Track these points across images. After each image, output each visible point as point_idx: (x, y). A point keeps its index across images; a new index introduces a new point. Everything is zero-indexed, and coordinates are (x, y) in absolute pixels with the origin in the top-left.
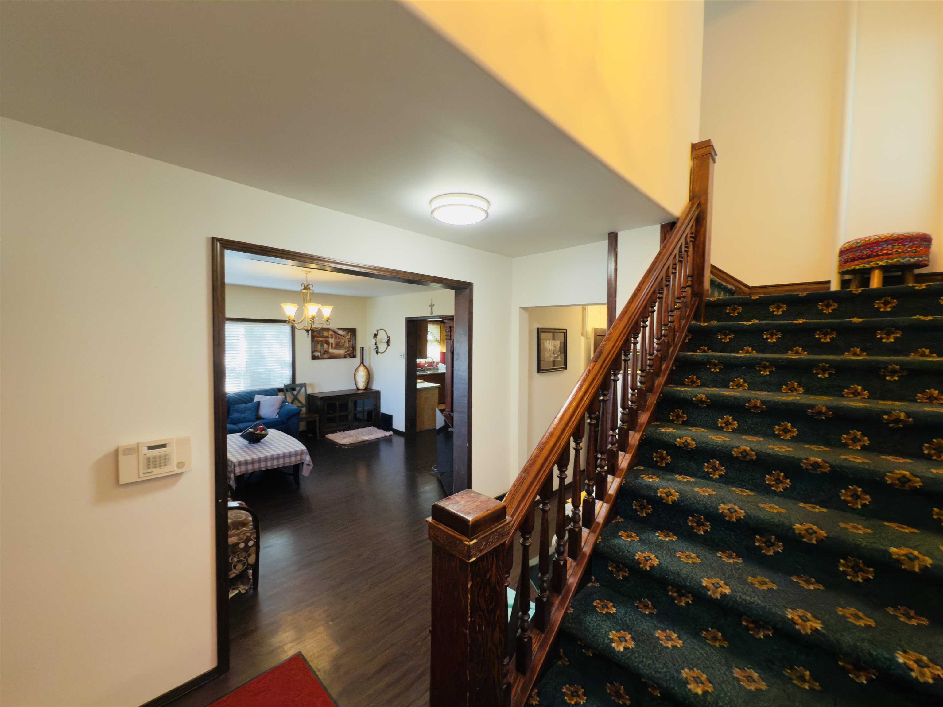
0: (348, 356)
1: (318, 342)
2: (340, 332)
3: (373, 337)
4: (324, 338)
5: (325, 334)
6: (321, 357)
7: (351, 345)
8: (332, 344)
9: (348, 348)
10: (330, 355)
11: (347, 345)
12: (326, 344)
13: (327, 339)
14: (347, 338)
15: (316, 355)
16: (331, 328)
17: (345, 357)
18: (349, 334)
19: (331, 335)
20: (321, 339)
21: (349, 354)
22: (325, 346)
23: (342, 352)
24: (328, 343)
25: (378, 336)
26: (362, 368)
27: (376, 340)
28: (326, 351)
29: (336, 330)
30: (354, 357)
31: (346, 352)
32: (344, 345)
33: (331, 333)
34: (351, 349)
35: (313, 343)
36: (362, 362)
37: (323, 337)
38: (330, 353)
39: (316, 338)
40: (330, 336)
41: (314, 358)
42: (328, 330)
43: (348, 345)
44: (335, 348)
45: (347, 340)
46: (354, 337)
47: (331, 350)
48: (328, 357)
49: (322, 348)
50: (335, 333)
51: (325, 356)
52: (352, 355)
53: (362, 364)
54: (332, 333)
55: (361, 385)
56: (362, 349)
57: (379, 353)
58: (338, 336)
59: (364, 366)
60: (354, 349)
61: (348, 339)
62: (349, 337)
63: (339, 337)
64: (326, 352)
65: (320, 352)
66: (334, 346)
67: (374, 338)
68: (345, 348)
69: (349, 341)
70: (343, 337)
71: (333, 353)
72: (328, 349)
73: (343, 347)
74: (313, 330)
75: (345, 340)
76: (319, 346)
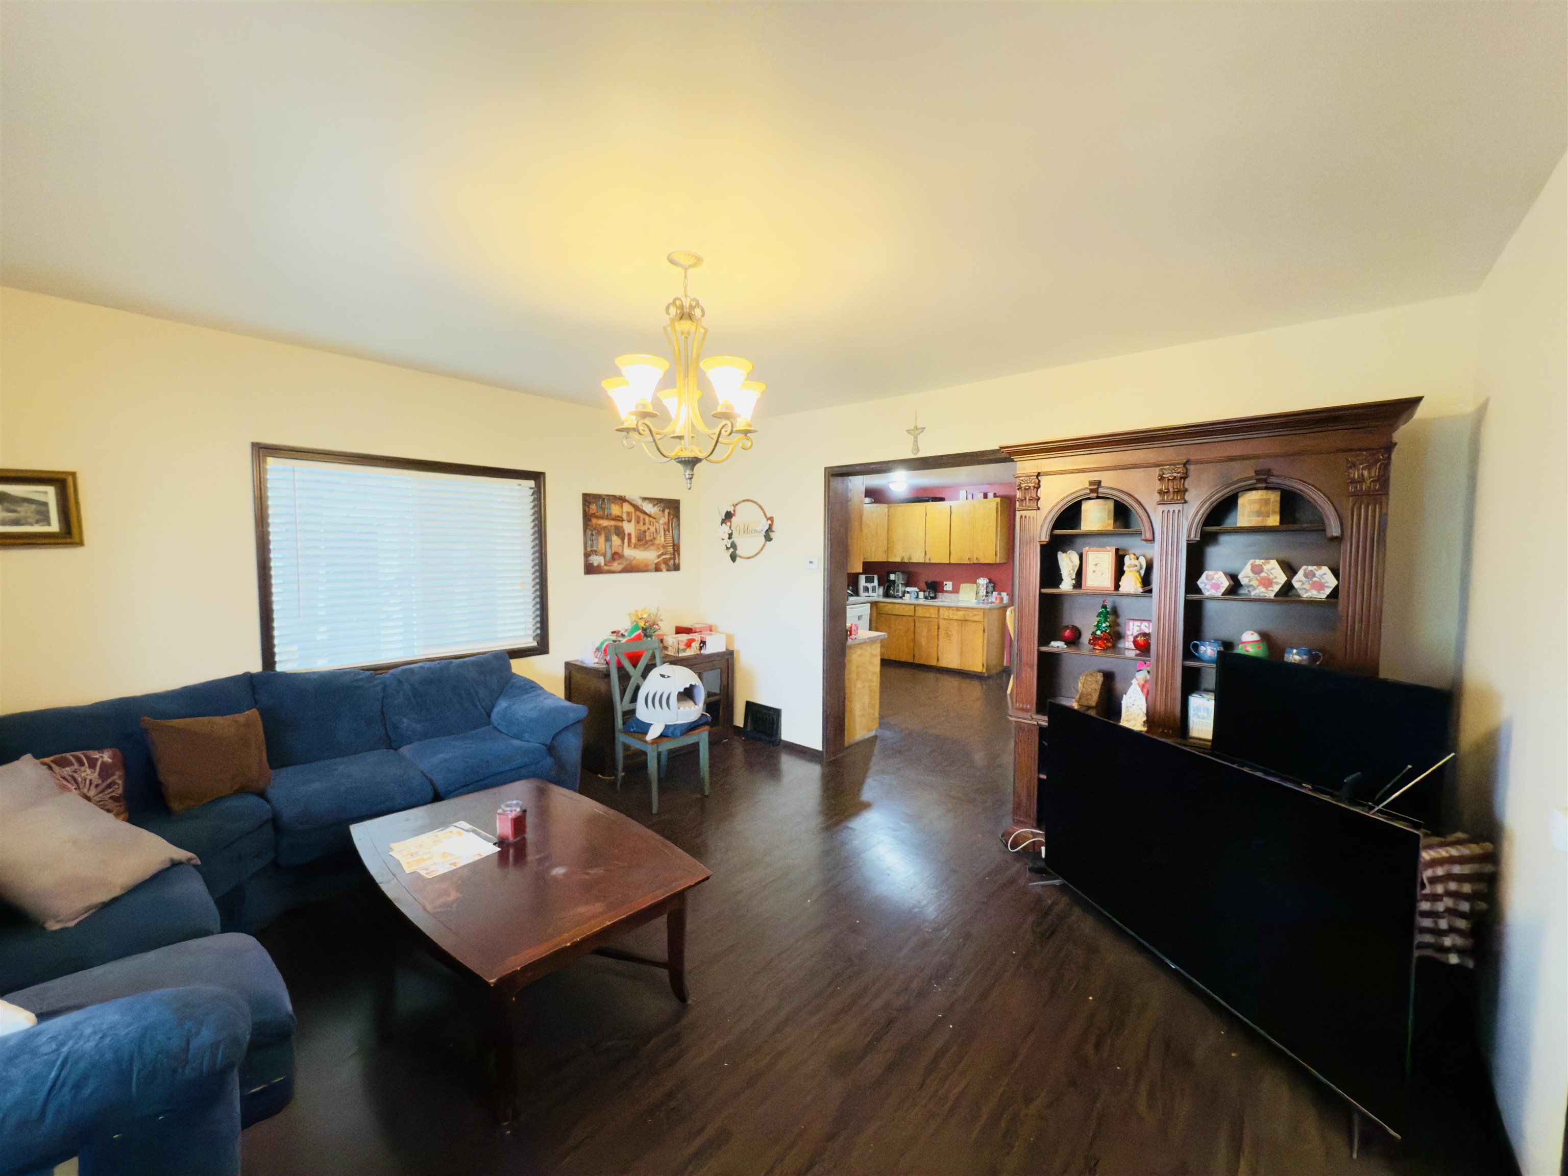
0: (663, 566)
1: (599, 530)
2: (648, 508)
3: (721, 521)
4: (613, 519)
5: (615, 510)
6: (606, 568)
7: (669, 539)
8: (629, 535)
9: (664, 547)
10: (625, 563)
12: (617, 535)
14: (661, 522)
15: (595, 564)
16: (627, 498)
17: (657, 569)
18: (667, 511)
19: (628, 514)
20: (604, 523)
21: (666, 562)
22: (615, 539)
23: (649, 556)
24: (620, 532)
25: (733, 519)
27: (730, 527)
28: (616, 553)
29: (639, 502)
30: (677, 568)
31: (659, 556)
32: (655, 539)
33: (627, 507)
34: (670, 549)
35: (589, 532)
37: (608, 517)
38: (626, 559)
39: (594, 521)
40: (625, 517)
41: (590, 569)
42: (622, 500)
43: (663, 539)
44: (637, 547)
45: (662, 527)
46: (675, 520)
47: (628, 552)
48: (620, 568)
49: (608, 544)
50: (637, 508)
51: (616, 566)
52: (670, 563)
54: (632, 510)
57: (738, 559)
58: (642, 516)
60: (676, 549)
61: (664, 524)
62: (666, 520)
63: (644, 520)
64: (616, 556)
65: (604, 555)
66: (633, 540)
67: (723, 522)
68: (658, 548)
69: (665, 531)
70: (652, 519)
71: (632, 558)
72: (620, 548)
73: (653, 544)
74: (588, 499)
75: (658, 528)
76: (602, 539)
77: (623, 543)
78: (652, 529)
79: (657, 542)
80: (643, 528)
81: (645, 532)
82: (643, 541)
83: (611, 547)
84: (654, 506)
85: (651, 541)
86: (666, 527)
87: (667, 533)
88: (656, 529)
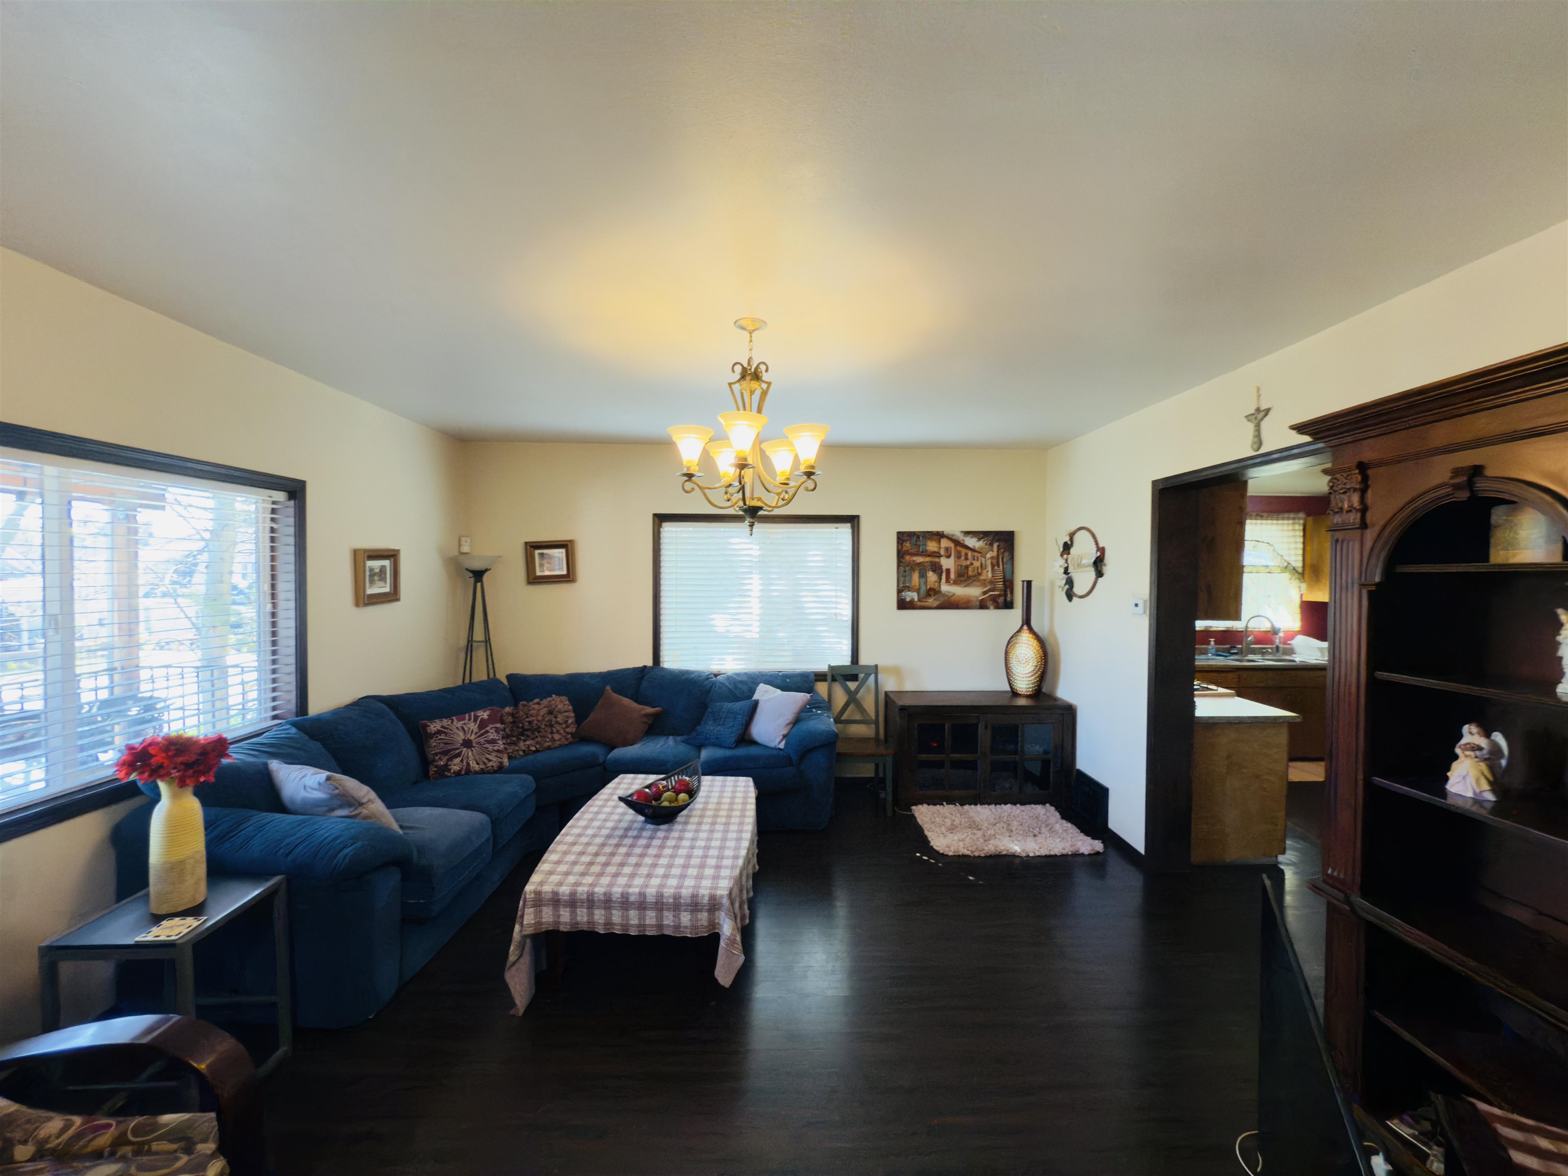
0: (989, 603)
1: (913, 567)
2: (971, 542)
3: (1059, 554)
4: (929, 556)
5: (932, 546)
6: (919, 604)
7: (999, 575)
8: (948, 571)
9: (991, 582)
10: (942, 599)
11: (988, 574)
12: (934, 571)
13: (937, 560)
14: (988, 556)
15: (908, 599)
16: (945, 533)
17: (982, 606)
18: (995, 546)
19: (947, 549)
20: (919, 559)
21: (994, 599)
22: (932, 576)
23: (974, 592)
24: (937, 568)
25: (1072, 551)
26: (1026, 636)
27: (1066, 560)
28: (931, 589)
29: (961, 537)
30: (1009, 605)
31: (985, 593)
32: (980, 574)
33: (945, 543)
34: (1000, 585)
35: (902, 569)
36: (1027, 621)
37: (925, 554)
38: (944, 595)
39: (908, 558)
40: (942, 552)
41: (903, 605)
42: (939, 536)
43: (990, 575)
44: (956, 583)
45: (989, 562)
46: (1006, 554)
47: (945, 588)
48: (936, 604)
49: (923, 580)
50: (957, 543)
51: (931, 601)
52: (1001, 600)
53: (1025, 627)
54: (952, 545)
55: (1024, 682)
56: (1029, 583)
57: (1075, 599)
58: (963, 551)
59: (1031, 630)
60: (1009, 584)
61: (992, 558)
62: (995, 553)
63: (966, 555)
64: (933, 592)
65: (918, 591)
66: (952, 576)
67: (1062, 555)
68: (984, 583)
69: (993, 566)
70: (976, 554)
71: (951, 594)
72: (937, 584)
73: (978, 580)
74: (902, 537)
75: (983, 562)
76: (916, 576)
77: (940, 579)
78: (977, 564)
79: (982, 577)
80: (965, 563)
81: (967, 567)
82: (964, 577)
83: (926, 583)
84: (979, 540)
85: (975, 576)
86: (995, 561)
87: (996, 567)
88: (981, 564)
